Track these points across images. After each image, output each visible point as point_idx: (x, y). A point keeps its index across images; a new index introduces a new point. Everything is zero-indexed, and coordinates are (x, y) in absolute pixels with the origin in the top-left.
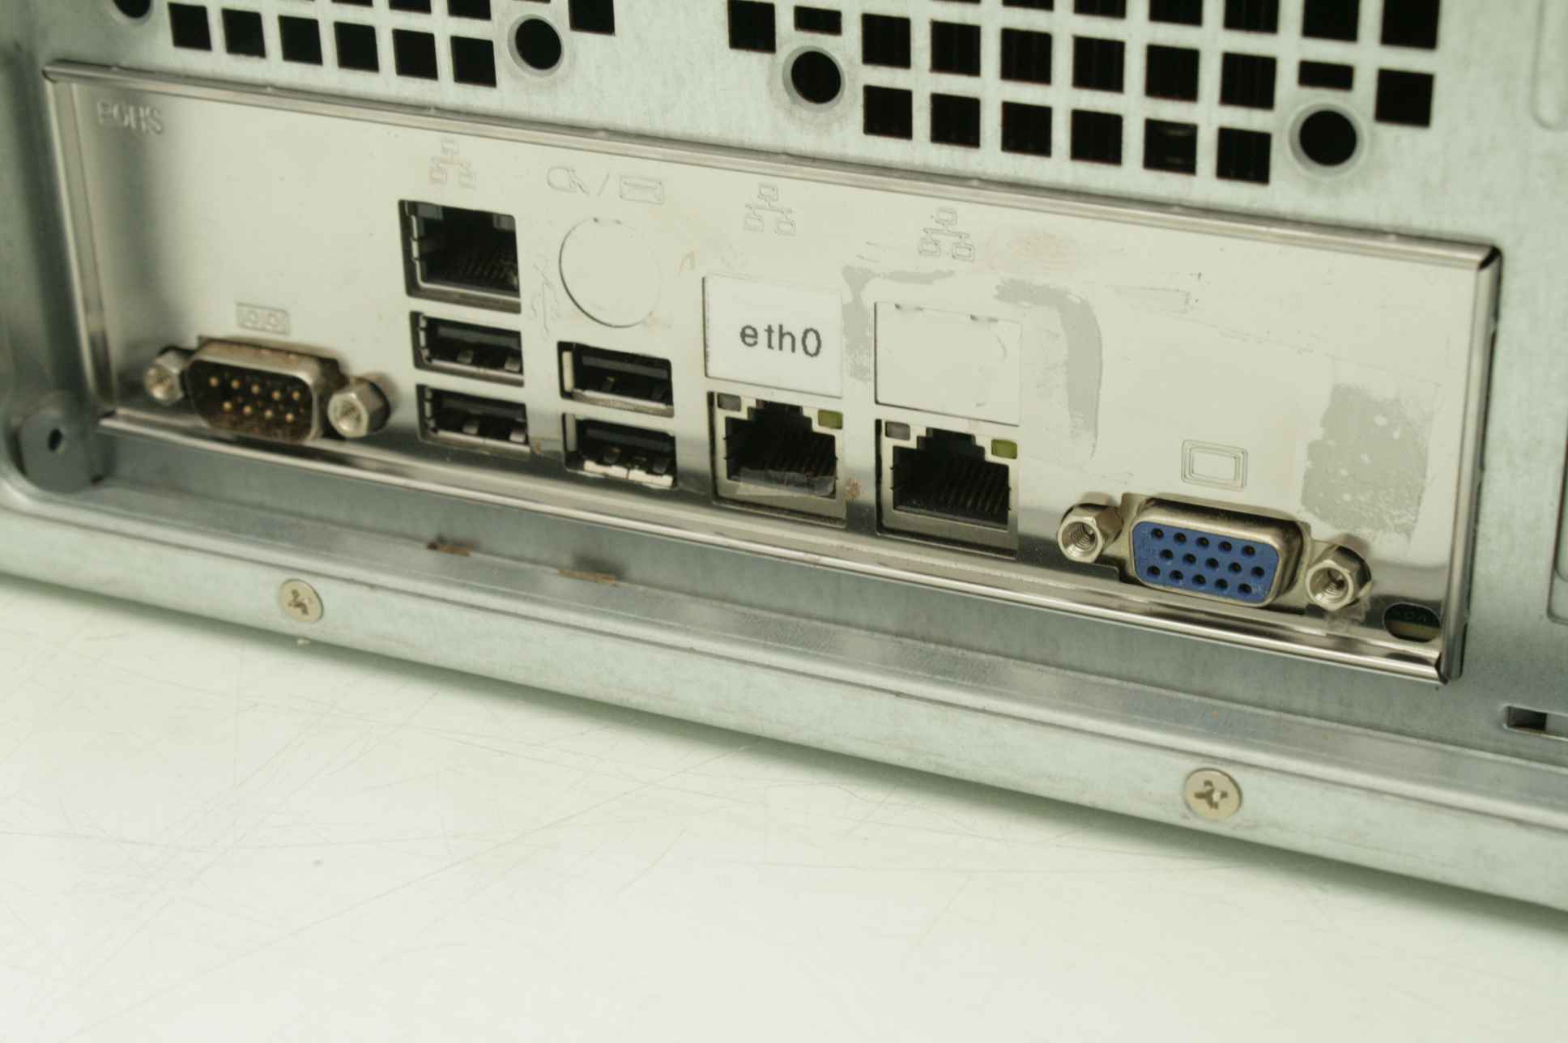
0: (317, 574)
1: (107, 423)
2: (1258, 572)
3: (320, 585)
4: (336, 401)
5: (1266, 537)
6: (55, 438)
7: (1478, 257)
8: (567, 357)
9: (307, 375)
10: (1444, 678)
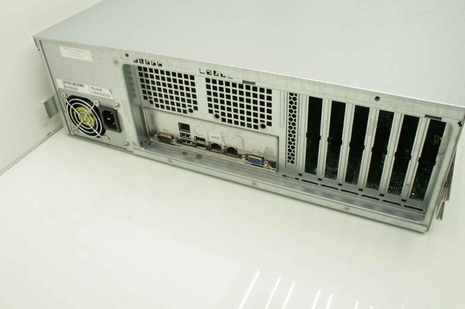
0: (171, 159)
1: (150, 140)
2: (260, 162)
3: (172, 160)
4: (173, 140)
5: (260, 159)
6: (145, 142)
7: (276, 138)
8: (195, 137)
9: (170, 137)
10: (276, 172)
